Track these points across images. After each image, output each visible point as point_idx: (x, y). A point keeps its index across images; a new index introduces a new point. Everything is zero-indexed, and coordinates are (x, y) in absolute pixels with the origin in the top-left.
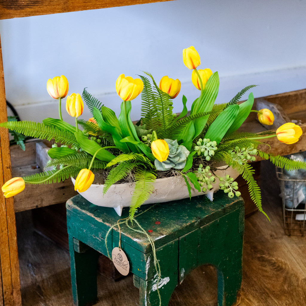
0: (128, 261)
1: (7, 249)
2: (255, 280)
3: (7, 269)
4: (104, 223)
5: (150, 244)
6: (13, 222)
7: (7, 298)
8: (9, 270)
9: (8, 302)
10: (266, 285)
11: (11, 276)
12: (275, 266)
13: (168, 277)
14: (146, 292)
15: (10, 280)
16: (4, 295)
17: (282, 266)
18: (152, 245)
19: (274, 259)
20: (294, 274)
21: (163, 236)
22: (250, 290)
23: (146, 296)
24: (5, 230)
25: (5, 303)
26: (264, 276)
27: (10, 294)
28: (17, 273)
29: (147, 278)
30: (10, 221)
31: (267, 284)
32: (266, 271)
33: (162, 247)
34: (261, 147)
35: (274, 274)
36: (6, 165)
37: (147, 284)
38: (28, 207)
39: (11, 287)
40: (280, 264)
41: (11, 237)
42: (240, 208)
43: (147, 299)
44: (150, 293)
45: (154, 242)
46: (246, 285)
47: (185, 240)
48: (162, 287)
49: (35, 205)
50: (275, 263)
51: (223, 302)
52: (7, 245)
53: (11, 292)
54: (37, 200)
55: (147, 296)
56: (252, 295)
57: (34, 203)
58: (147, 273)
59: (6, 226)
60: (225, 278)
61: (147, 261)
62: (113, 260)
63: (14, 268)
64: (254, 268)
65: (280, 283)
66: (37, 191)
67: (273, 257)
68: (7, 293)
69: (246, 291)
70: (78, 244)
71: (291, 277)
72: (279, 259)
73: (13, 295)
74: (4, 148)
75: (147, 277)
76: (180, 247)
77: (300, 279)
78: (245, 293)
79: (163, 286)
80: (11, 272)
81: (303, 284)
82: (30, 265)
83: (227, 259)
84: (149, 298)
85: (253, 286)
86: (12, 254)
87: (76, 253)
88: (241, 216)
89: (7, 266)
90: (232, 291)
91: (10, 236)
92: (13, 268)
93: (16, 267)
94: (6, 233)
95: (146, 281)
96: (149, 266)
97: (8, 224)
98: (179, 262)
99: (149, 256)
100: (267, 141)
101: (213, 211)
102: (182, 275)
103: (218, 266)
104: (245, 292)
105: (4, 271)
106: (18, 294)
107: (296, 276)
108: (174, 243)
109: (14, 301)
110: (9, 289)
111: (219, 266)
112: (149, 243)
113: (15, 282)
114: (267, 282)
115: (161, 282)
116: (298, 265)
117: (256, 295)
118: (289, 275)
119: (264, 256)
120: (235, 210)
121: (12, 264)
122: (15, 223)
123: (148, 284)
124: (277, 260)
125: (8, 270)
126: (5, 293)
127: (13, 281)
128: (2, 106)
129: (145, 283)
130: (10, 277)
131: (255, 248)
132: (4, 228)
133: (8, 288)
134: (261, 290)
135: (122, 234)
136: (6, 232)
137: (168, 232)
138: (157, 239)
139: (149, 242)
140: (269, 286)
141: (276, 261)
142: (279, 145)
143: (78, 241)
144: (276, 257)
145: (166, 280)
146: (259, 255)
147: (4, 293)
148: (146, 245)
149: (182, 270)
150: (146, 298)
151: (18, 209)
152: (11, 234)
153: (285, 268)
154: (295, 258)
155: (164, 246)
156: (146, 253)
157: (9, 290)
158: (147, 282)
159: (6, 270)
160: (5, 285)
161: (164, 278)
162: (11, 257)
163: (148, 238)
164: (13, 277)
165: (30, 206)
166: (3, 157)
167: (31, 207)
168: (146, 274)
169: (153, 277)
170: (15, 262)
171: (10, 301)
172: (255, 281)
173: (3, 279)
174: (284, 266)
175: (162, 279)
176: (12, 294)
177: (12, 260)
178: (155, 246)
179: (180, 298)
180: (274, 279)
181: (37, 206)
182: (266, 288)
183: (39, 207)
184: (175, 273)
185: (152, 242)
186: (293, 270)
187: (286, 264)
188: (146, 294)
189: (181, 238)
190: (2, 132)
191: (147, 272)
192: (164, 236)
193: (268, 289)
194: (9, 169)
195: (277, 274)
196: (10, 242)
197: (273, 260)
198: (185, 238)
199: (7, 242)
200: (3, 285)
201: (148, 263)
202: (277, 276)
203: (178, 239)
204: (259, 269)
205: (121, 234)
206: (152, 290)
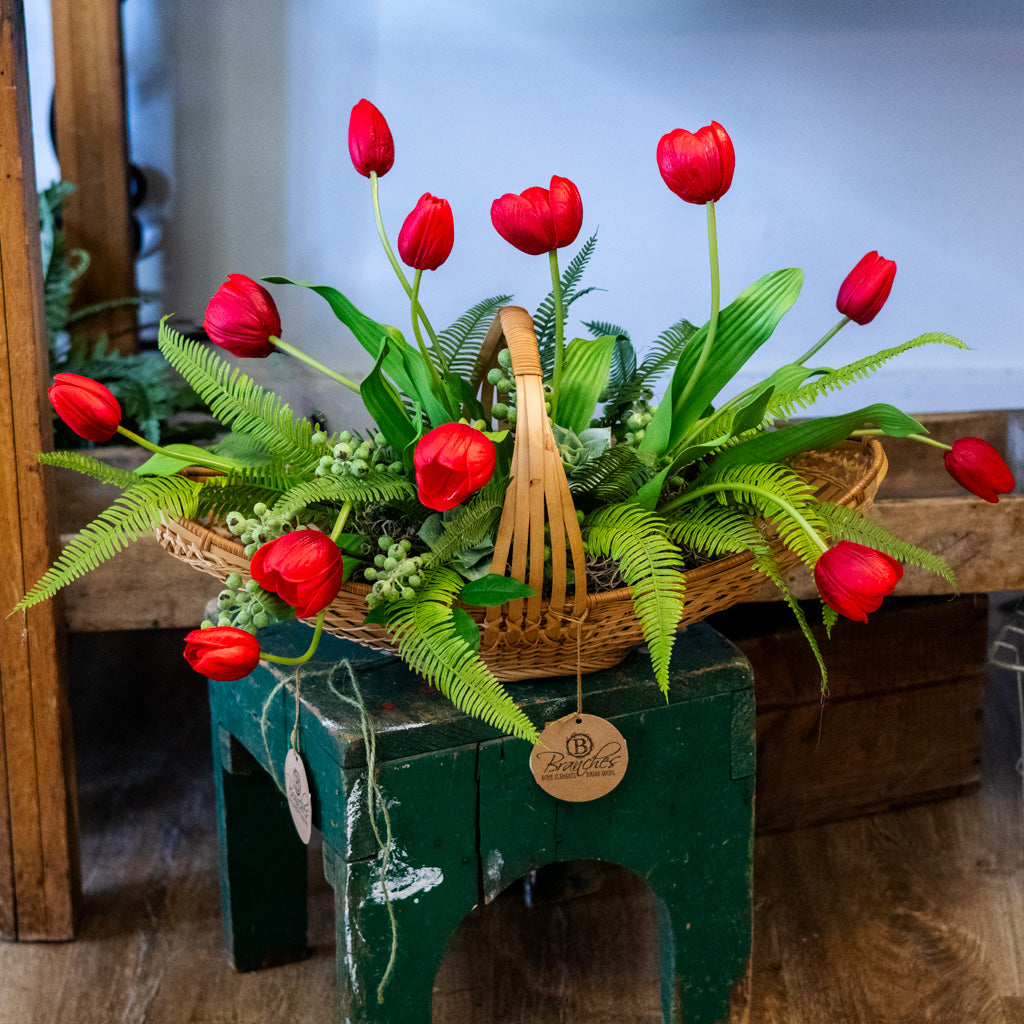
0: (310, 792)
1: (27, 734)
2: (844, 975)
3: (26, 798)
4: (271, 670)
5: (363, 739)
6: (46, 650)
7: (27, 895)
8: (34, 802)
9: (28, 907)
10: (869, 995)
11: (39, 823)
12: (935, 946)
13: (435, 869)
14: (346, 899)
15: (35, 836)
16: (16, 881)
17: (958, 951)
18: (367, 743)
19: (944, 927)
20: (983, 981)
21: (415, 726)
22: (806, 1000)
23: (347, 912)
24: (22, 668)
25: (20, 909)
26: (878, 969)
27: (34, 882)
28: (57, 817)
29: (350, 852)
30: (36, 642)
31: (873, 992)
32: (894, 957)
33: (407, 759)
34: (944, 548)
35: (915, 968)
36: (28, 461)
37: (349, 873)
38: (128, 621)
39: (38, 860)
40: (955, 946)
41: (41, 696)
42: (733, 692)
43: (352, 924)
44: (362, 904)
45: (376, 737)
46: (802, 983)
47: (502, 755)
48: (410, 898)
49: (150, 617)
50: (941, 939)
51: (673, 1009)
52: (27, 719)
53: (38, 875)
54: (158, 604)
55: (350, 913)
56: (803, 1013)
57: (145, 610)
58: (349, 836)
59: (24, 657)
60: (678, 926)
61: (349, 796)
62: (288, 795)
63: (50, 800)
64: (862, 943)
65: (921, 996)
66: (157, 573)
67: (945, 922)
68: (26, 876)
69: (790, 1000)
70: (228, 744)
71: (967, 986)
72: (962, 930)
73: (44, 888)
74: (21, 404)
75: (349, 848)
76: (481, 772)
77: (995, 997)
78: (785, 1005)
79: (416, 895)
80: (39, 811)
81: (995, 1011)
82: (175, 832)
83: (686, 862)
84: (361, 924)
85: (825, 989)
86: (41, 752)
87: (225, 772)
88: (741, 723)
89: (28, 789)
90: (708, 979)
91: (36, 693)
92: (47, 801)
93: (53, 797)
94: (23, 681)
95: (349, 862)
96: (356, 812)
97: (31, 652)
98: (480, 826)
99: (358, 781)
100: (964, 529)
101: (624, 684)
102: (493, 873)
103: (647, 877)
104: (787, 1001)
105: (17, 803)
106: (59, 887)
107: (986, 986)
108: (455, 754)
109: (46, 908)
110: (33, 864)
111: (649, 878)
112: (360, 737)
113: (50, 845)
114: (875, 988)
115: (408, 880)
116: (1013, 955)
117: (817, 1015)
118: (966, 979)
119: (917, 914)
120: (712, 697)
121: (41, 784)
122: (52, 650)
123: (353, 874)
124: (953, 932)
125: (30, 801)
126: (21, 876)
127: (45, 842)
128: (16, 268)
129: (344, 870)
130: (34, 827)
131: (904, 887)
132: (17, 664)
133: (29, 860)
134: (843, 1004)
135: (303, 705)
136: (22, 675)
137: (440, 716)
138: (394, 728)
139: (362, 732)
140: (874, 999)
141: (946, 935)
142: (1011, 551)
143: (228, 734)
144: (954, 925)
145: (428, 878)
146: (900, 910)
147: (16, 876)
148: (349, 739)
149: (494, 855)
150: (347, 922)
151: (92, 620)
152: (39, 685)
153: (966, 958)
154: (1015, 934)
155: (417, 757)
156: (346, 768)
157: (30, 869)
158: (349, 865)
159: (24, 801)
160: (20, 851)
161: (420, 868)
162: (40, 761)
163: (363, 720)
164: (45, 828)
165: (132, 619)
166: (17, 434)
167: (136, 622)
168: (346, 839)
169: (376, 856)
170: (53, 783)
171: (34, 908)
172: (838, 979)
173: (14, 829)
174: (963, 953)
175: (410, 869)
176: (41, 882)
177: (41, 771)
178: (376, 750)
179: (567, 987)
180: (906, 982)
181: (156, 623)
182: (864, 1002)
183: (164, 625)
184: (463, 862)
185: (369, 735)
186: (987, 967)
187: (974, 947)
188: (347, 905)
189: (484, 745)
190: (17, 351)
191: (349, 831)
192: (420, 725)
193: (868, 1007)
194: (35, 475)
195: (927, 970)
196: (37, 712)
197: (940, 931)
198: (502, 750)
199: (27, 710)
200: (15, 849)
201: (353, 803)
202: (920, 977)
203: (473, 746)
204: (876, 947)
205: (300, 703)
206: (372, 900)
